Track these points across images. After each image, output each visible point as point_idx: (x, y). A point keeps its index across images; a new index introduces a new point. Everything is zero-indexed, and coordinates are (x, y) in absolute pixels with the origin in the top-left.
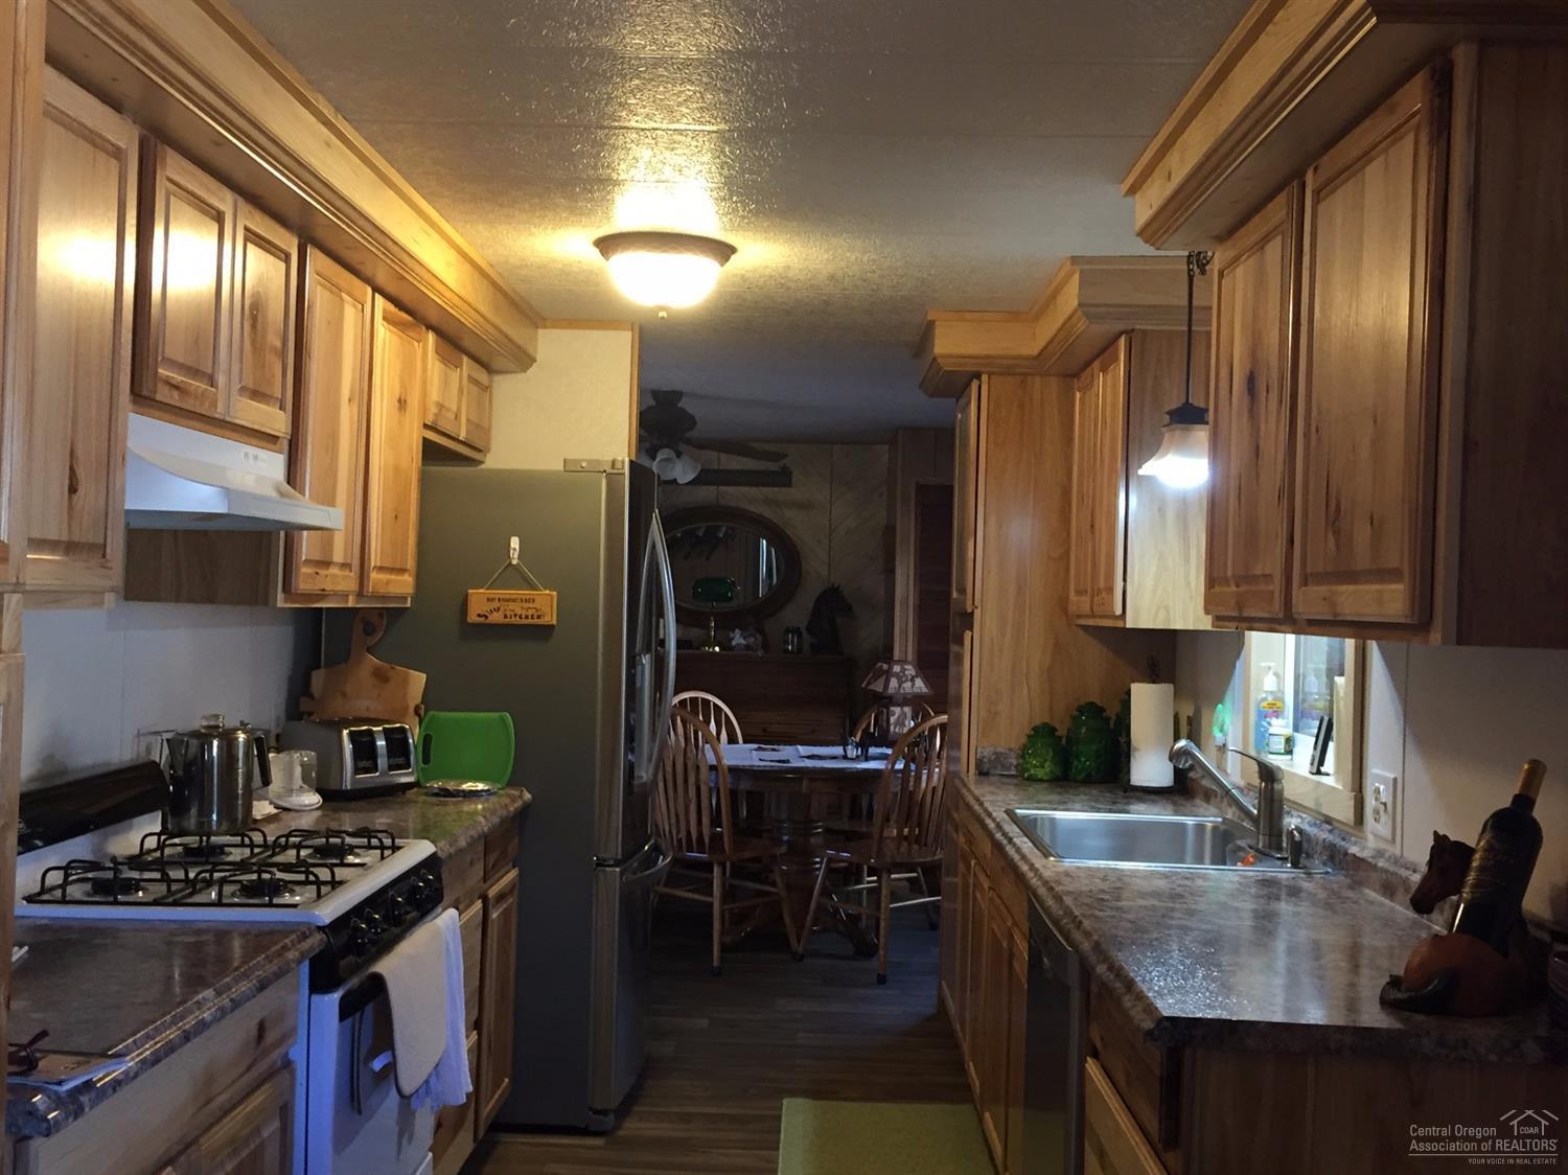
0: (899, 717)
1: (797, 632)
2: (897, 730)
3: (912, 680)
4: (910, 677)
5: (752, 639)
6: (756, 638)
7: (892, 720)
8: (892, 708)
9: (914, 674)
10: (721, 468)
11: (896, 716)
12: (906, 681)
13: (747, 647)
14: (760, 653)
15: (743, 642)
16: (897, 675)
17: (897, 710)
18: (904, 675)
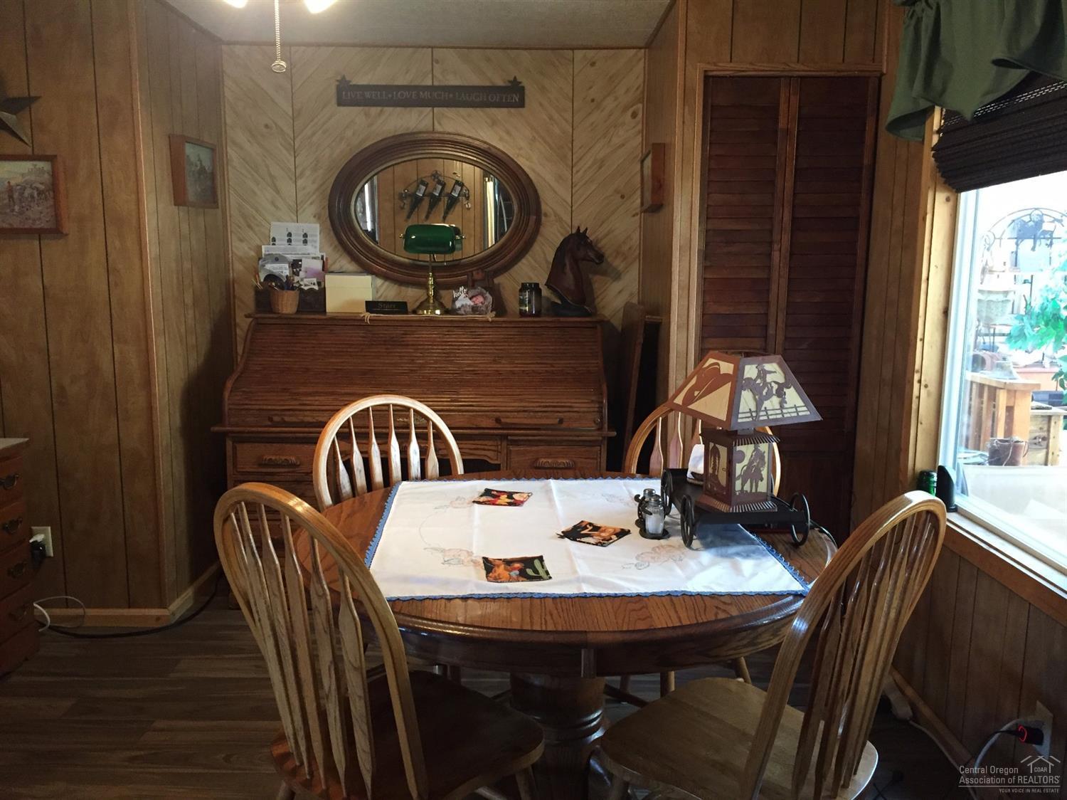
0: (751, 462)
1: (535, 288)
2: (747, 487)
3: (780, 394)
4: (775, 387)
5: (480, 299)
6: (485, 298)
7: (739, 468)
8: (739, 448)
9: (781, 380)
10: (436, 83)
11: (746, 462)
12: (769, 396)
13: (475, 309)
14: (490, 316)
15: (469, 303)
16: (750, 384)
17: (747, 450)
18: (765, 384)
